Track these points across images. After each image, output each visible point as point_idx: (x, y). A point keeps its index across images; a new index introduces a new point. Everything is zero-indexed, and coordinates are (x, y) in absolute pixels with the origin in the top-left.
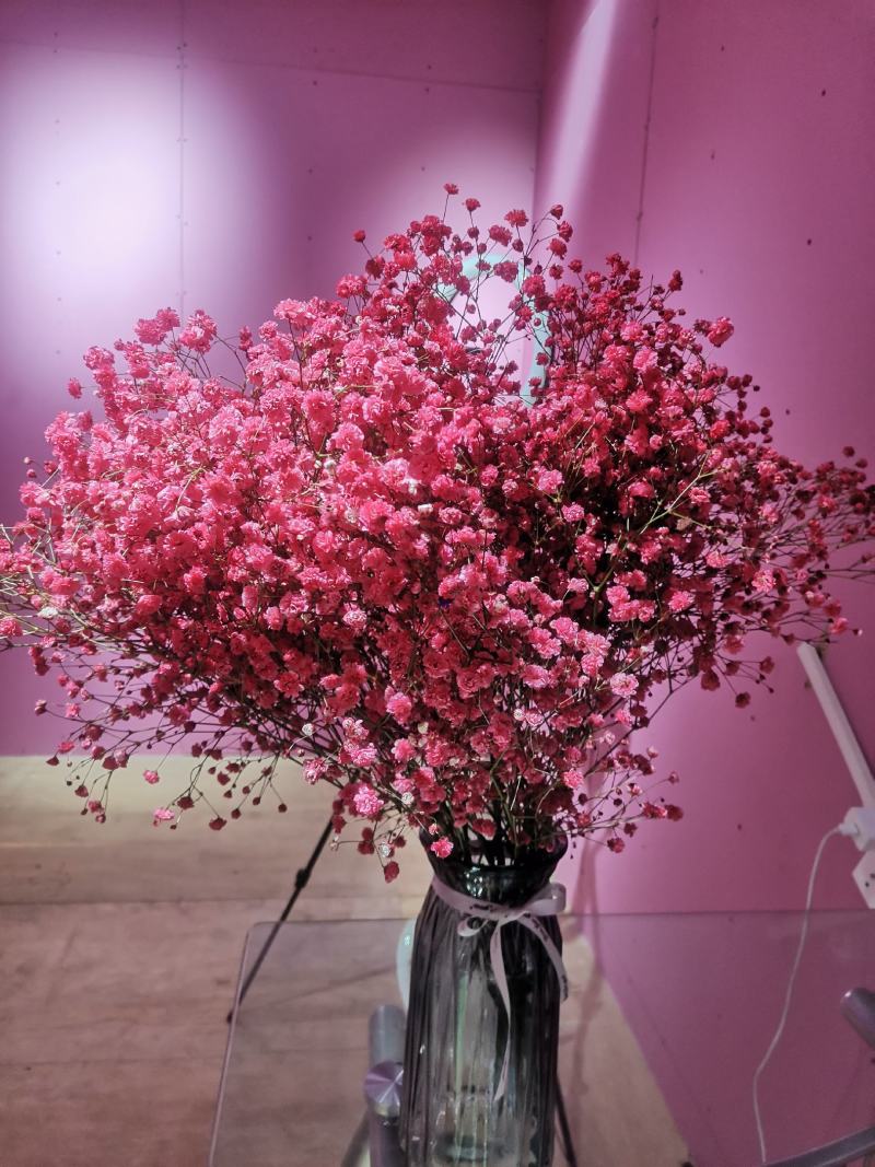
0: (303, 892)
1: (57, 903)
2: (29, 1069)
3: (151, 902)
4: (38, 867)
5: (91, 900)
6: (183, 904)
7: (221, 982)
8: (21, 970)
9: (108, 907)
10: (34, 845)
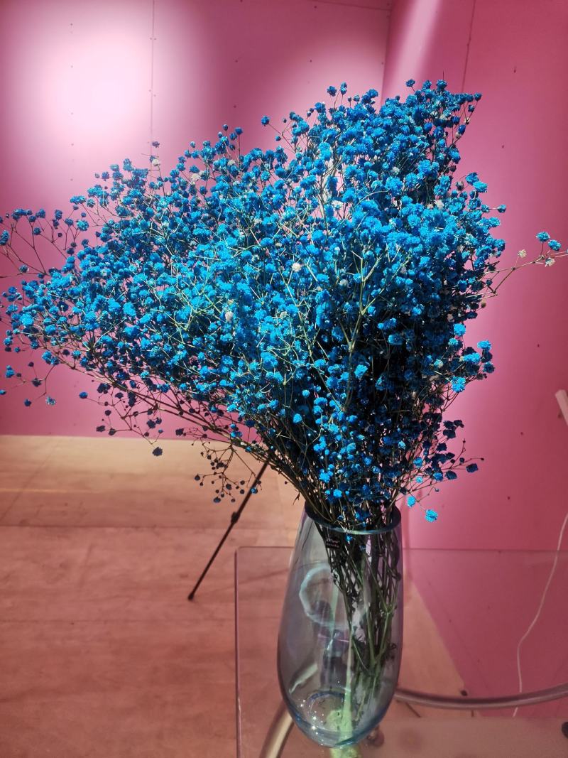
0: (235, 525)
1: (82, 527)
2: (73, 624)
3: (137, 527)
4: (66, 505)
5: (102, 525)
6: (157, 529)
7: (184, 576)
8: (62, 566)
9: (110, 530)
10: (63, 491)
